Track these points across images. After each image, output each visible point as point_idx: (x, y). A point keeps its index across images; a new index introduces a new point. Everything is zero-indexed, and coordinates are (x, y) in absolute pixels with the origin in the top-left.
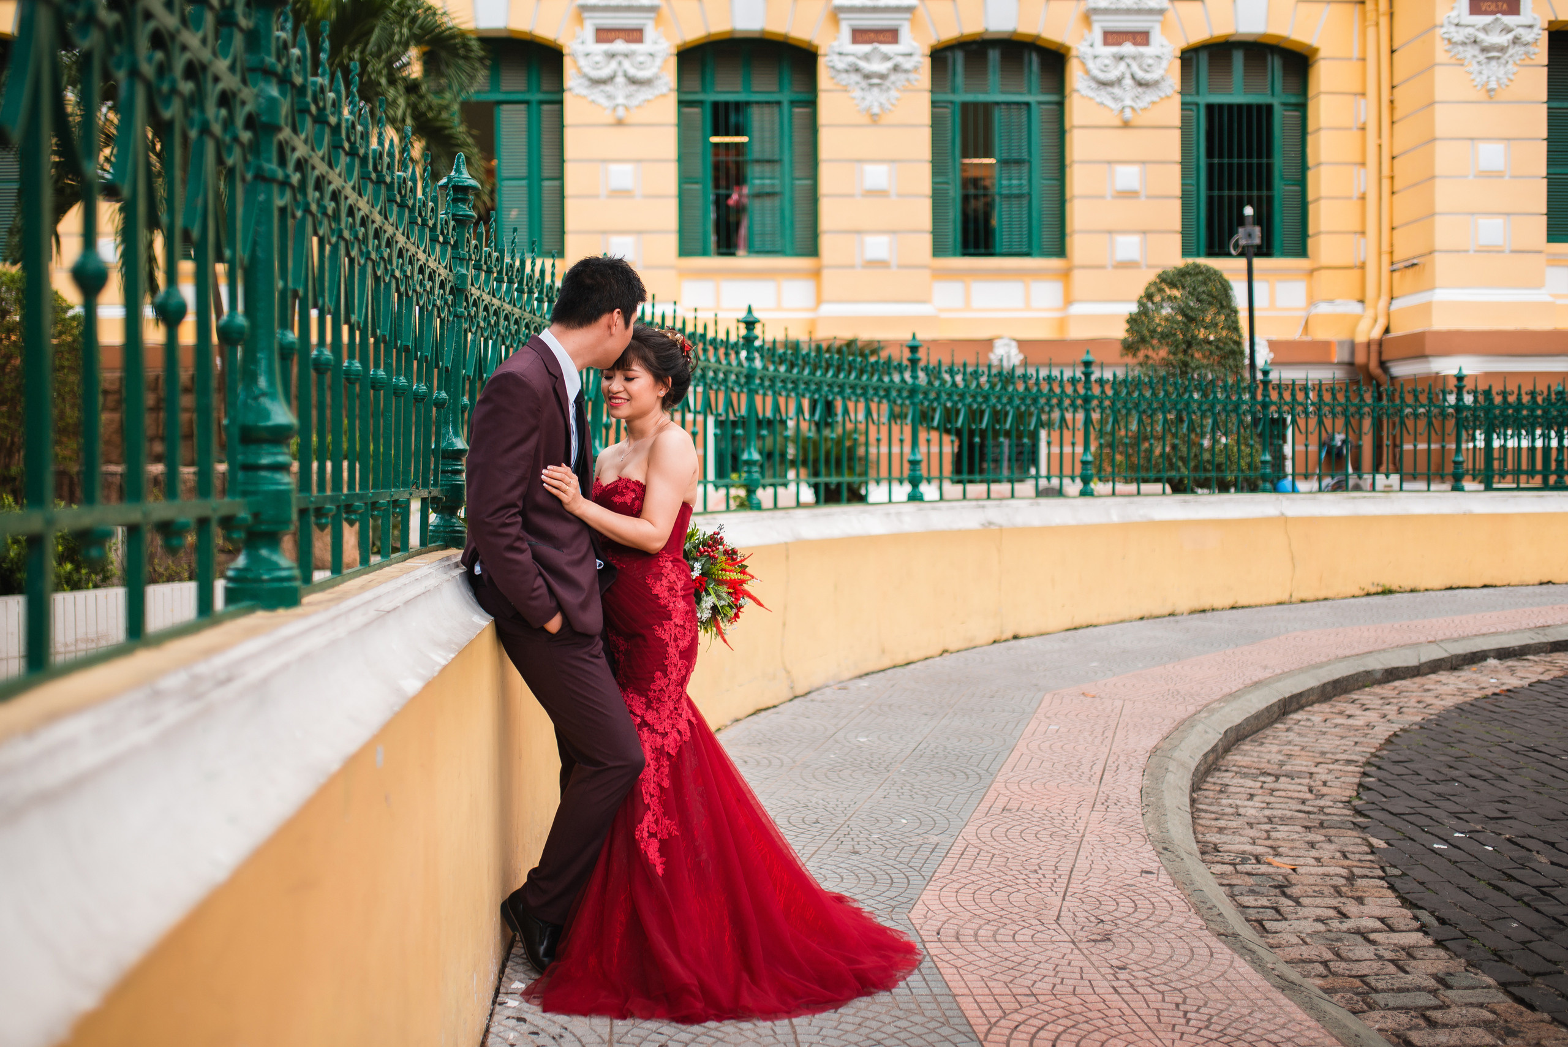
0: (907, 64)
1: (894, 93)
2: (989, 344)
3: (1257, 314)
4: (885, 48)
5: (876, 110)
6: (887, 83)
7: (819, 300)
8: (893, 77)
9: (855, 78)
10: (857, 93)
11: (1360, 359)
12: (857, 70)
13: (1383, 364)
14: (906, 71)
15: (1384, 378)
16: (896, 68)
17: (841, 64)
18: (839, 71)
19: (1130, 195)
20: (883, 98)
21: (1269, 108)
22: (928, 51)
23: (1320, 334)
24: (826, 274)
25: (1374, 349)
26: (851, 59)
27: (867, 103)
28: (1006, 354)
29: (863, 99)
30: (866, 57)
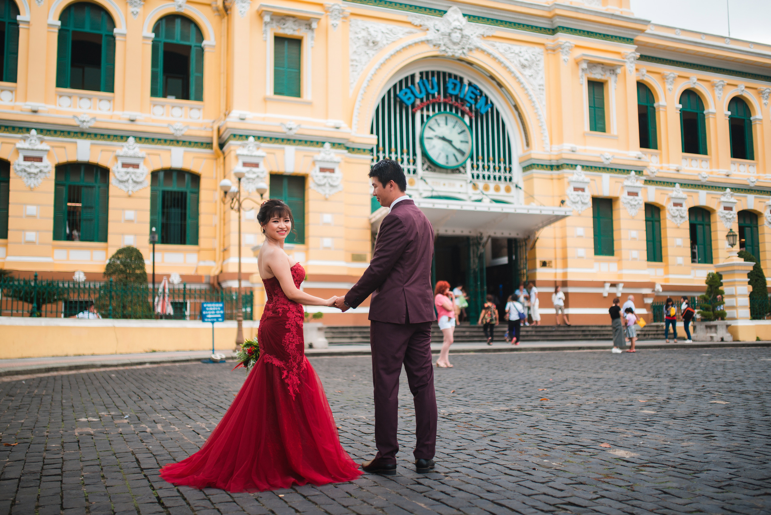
0: (45, 170)
1: (40, 180)
2: (73, 273)
3: (156, 265)
4: (37, 164)
5: (32, 185)
6: (37, 177)
7: (7, 255)
8: (39, 174)
9: (24, 174)
10: (25, 180)
11: (212, 281)
12: (25, 171)
13: (219, 284)
14: (45, 173)
15: (219, 289)
16: (41, 171)
17: (18, 168)
18: (18, 171)
19: (130, 221)
20: (35, 182)
21: (186, 193)
22: (54, 166)
23: (201, 273)
24: (9, 245)
25: (216, 279)
26: (23, 167)
27: (29, 183)
28: (80, 277)
29: (27, 182)
30: (29, 167)
